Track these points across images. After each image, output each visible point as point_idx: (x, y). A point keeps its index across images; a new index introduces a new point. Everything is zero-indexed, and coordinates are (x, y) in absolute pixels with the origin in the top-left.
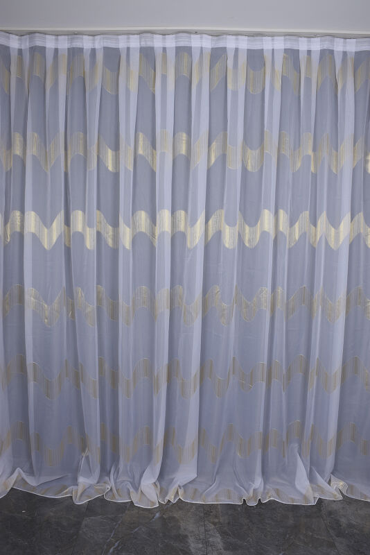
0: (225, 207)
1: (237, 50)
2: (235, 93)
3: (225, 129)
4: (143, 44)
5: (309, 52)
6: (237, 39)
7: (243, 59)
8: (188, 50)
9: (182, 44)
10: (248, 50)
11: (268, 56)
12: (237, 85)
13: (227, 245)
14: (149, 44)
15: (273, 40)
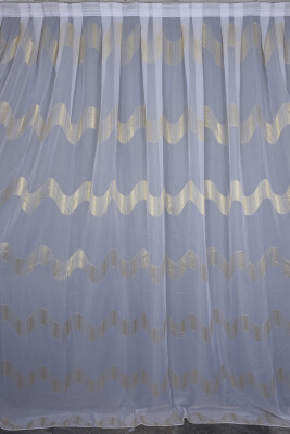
0: (148, 178)
1: (151, 19)
2: (151, 67)
3: (142, 103)
4: (48, 14)
5: (231, 19)
6: (150, 7)
7: (158, 29)
8: (98, 20)
9: (89, 14)
10: (164, 19)
11: (185, 26)
12: (154, 57)
13: (153, 214)
14: (55, 14)
15: (190, 7)
